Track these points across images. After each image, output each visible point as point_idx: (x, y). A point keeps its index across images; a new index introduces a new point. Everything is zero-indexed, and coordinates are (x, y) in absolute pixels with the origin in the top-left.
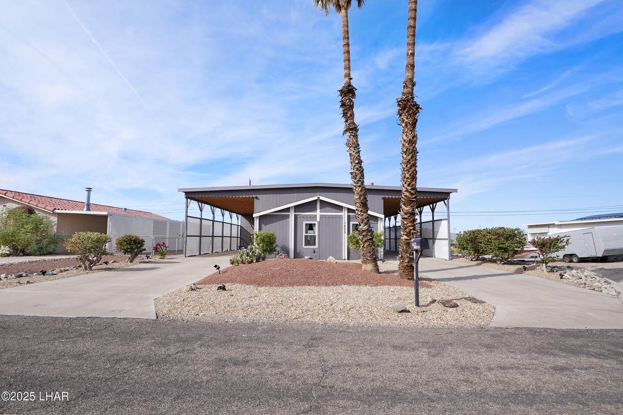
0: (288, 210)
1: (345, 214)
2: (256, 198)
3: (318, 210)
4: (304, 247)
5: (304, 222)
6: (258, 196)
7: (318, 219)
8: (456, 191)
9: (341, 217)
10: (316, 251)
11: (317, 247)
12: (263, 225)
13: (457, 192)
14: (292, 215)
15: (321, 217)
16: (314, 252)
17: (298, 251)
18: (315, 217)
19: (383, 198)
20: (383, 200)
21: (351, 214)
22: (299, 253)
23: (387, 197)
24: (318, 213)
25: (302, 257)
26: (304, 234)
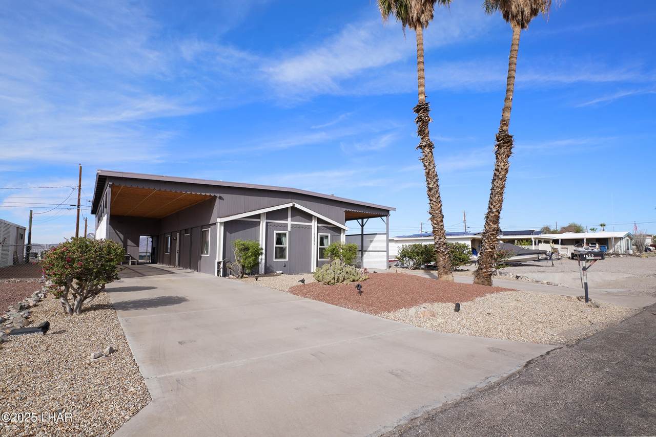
0: (258, 216)
1: (314, 224)
2: (220, 198)
3: (289, 219)
4: (274, 260)
5: (275, 231)
6: (222, 195)
7: (289, 229)
8: (394, 209)
9: (311, 227)
10: (286, 265)
11: (287, 260)
13: (395, 211)
14: (263, 222)
15: (292, 226)
17: (269, 265)
18: (286, 225)
20: (344, 213)
22: (269, 268)
23: (348, 210)
24: (289, 222)
26: (275, 245)
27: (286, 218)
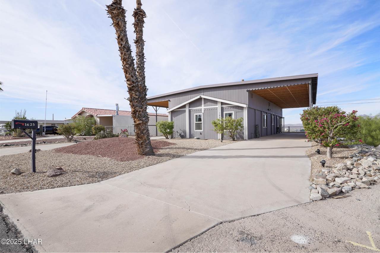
0: (184, 106)
1: (219, 106)
2: (169, 101)
3: (203, 105)
4: (195, 131)
6: (170, 99)
7: (203, 112)
9: (217, 108)
10: (202, 133)
11: (202, 131)
12: (173, 117)
14: (187, 109)
15: (205, 110)
16: (201, 134)
17: (192, 133)
18: (201, 110)
19: (248, 91)
20: (248, 93)
21: (224, 106)
22: (192, 135)
24: (203, 107)
25: (193, 138)
26: (195, 122)
27: (201, 105)
